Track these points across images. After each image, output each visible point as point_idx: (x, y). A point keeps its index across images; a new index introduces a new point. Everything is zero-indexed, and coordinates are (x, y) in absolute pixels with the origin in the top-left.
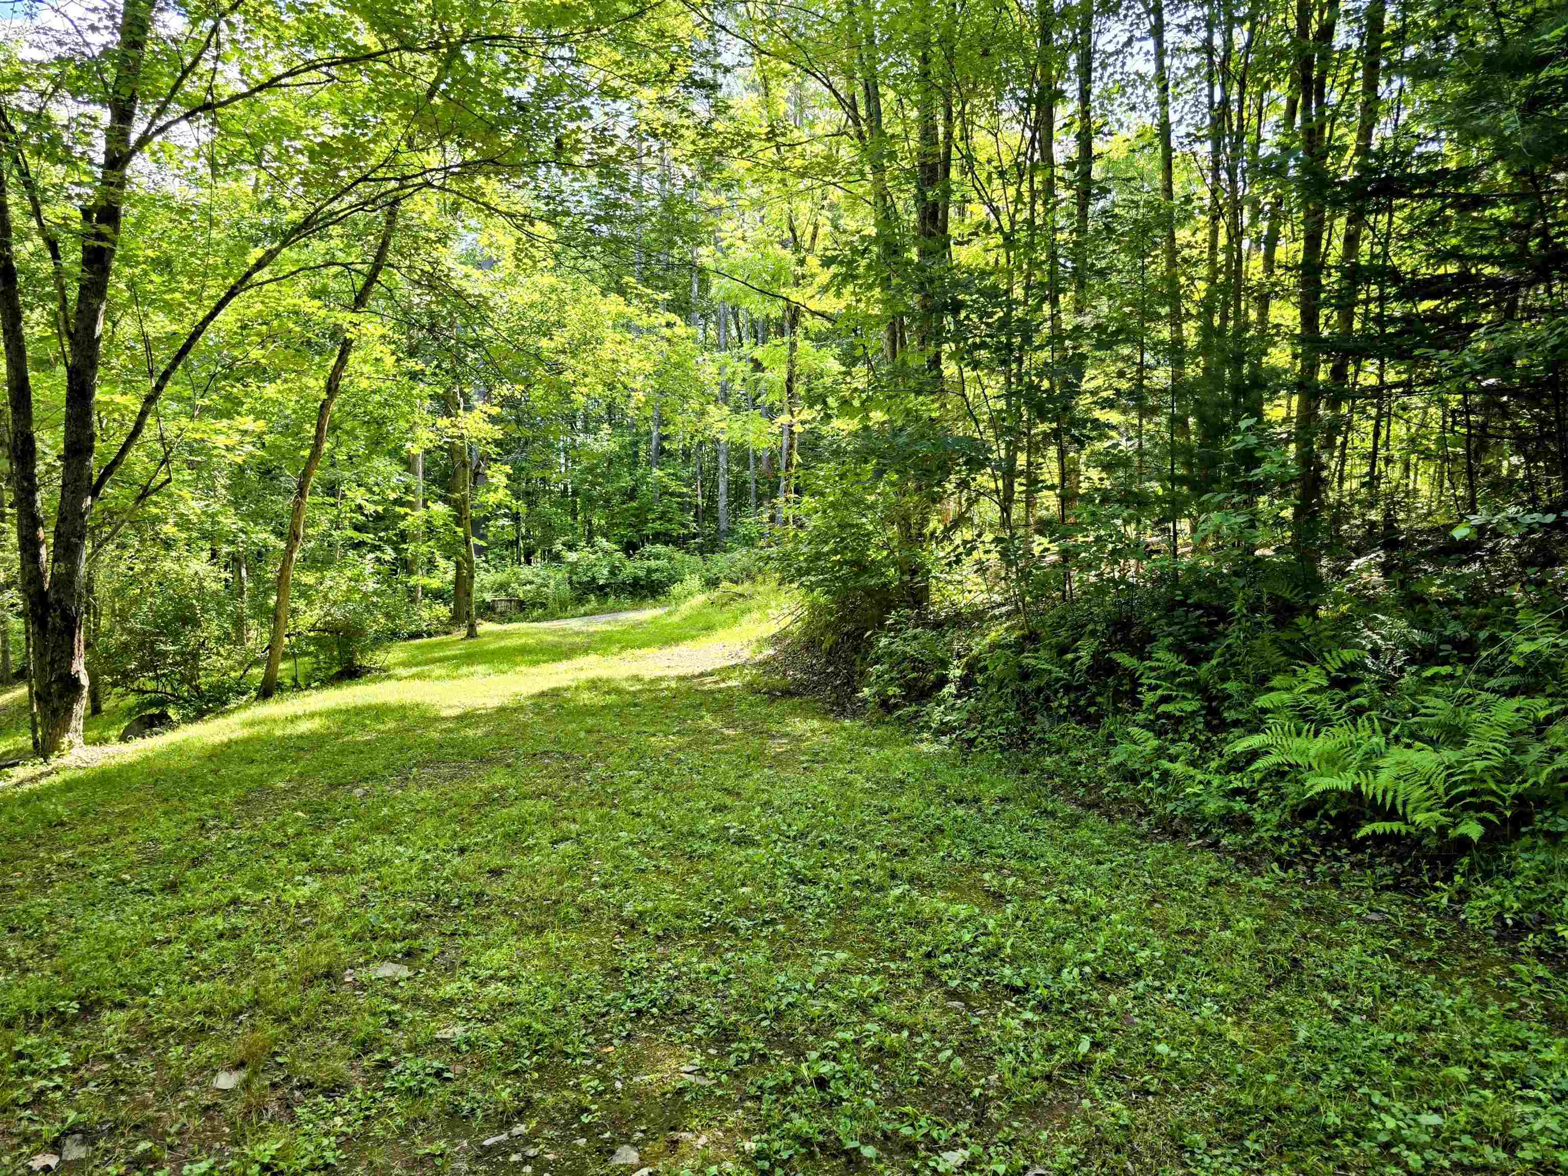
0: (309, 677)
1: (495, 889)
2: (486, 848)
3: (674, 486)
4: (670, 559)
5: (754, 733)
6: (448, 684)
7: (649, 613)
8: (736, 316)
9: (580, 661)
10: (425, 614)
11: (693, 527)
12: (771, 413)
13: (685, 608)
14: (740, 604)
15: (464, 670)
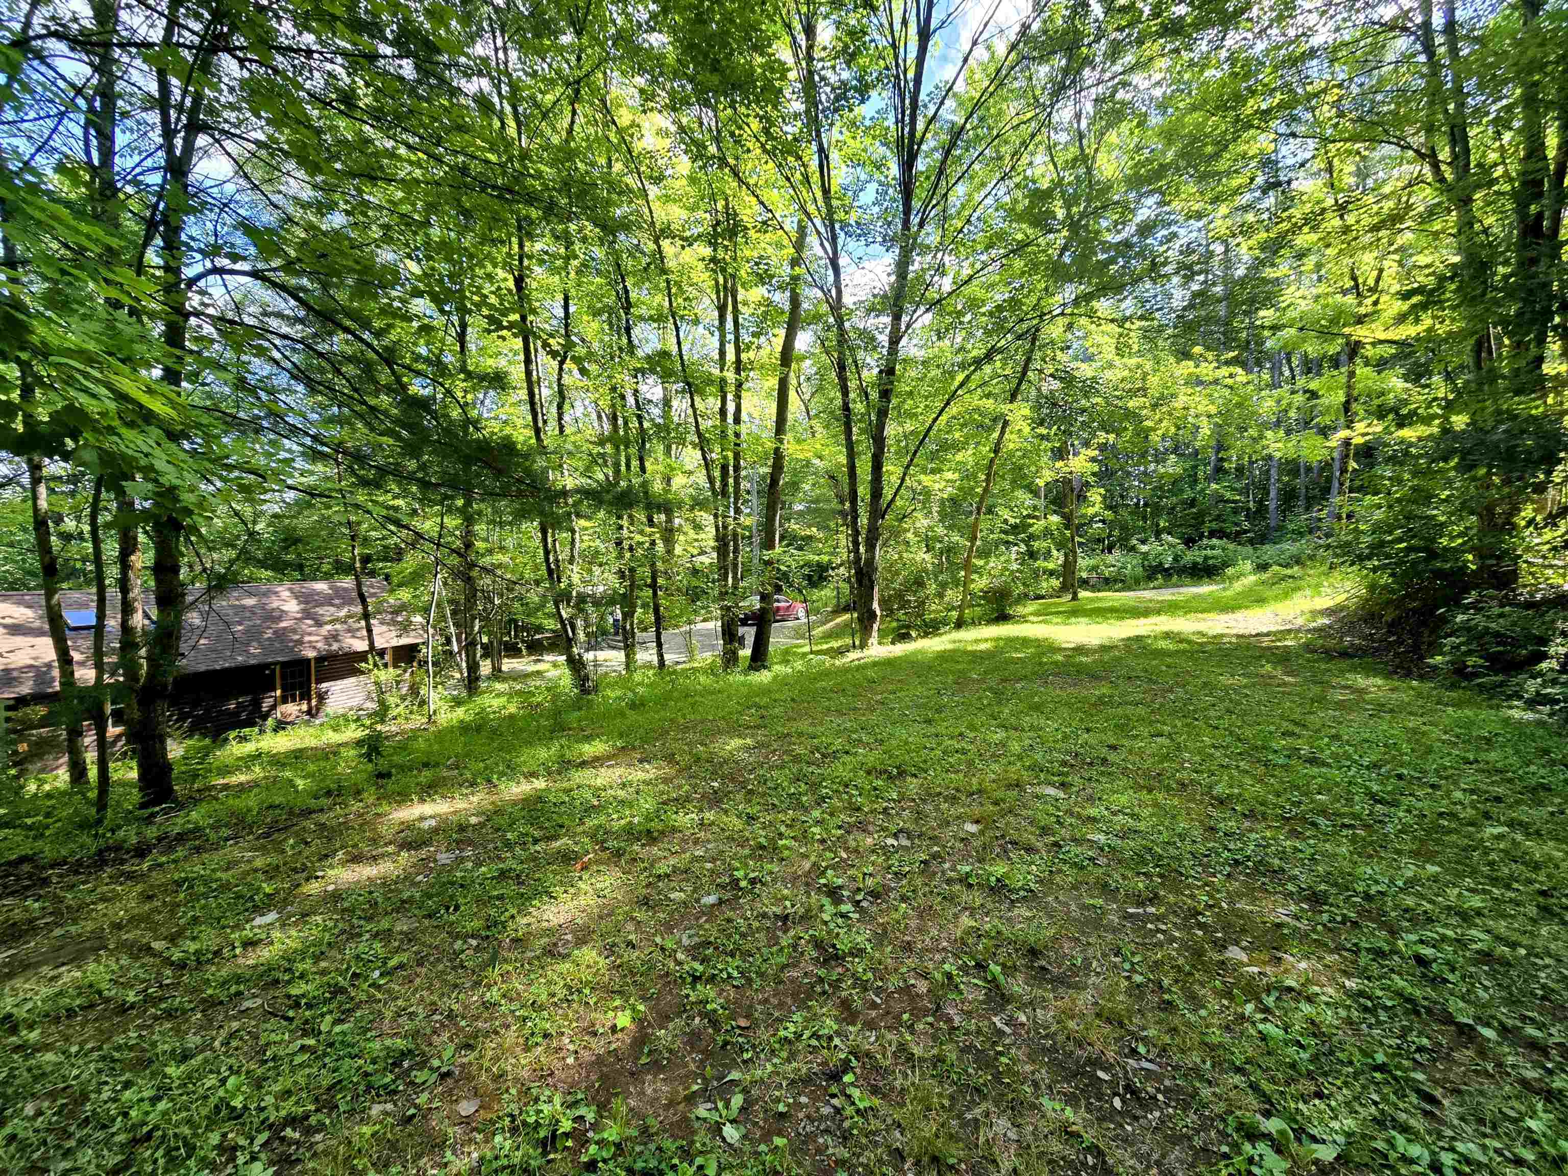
0: (980, 619)
1: (1112, 757)
2: (1104, 731)
3: (1228, 495)
4: (1224, 549)
5: (1315, 683)
6: (1063, 627)
7: (1206, 589)
8: (1289, 362)
9: (1153, 619)
10: (1044, 585)
11: (1246, 525)
12: (1324, 432)
13: (1238, 586)
14: (1290, 583)
15: (1073, 620)
